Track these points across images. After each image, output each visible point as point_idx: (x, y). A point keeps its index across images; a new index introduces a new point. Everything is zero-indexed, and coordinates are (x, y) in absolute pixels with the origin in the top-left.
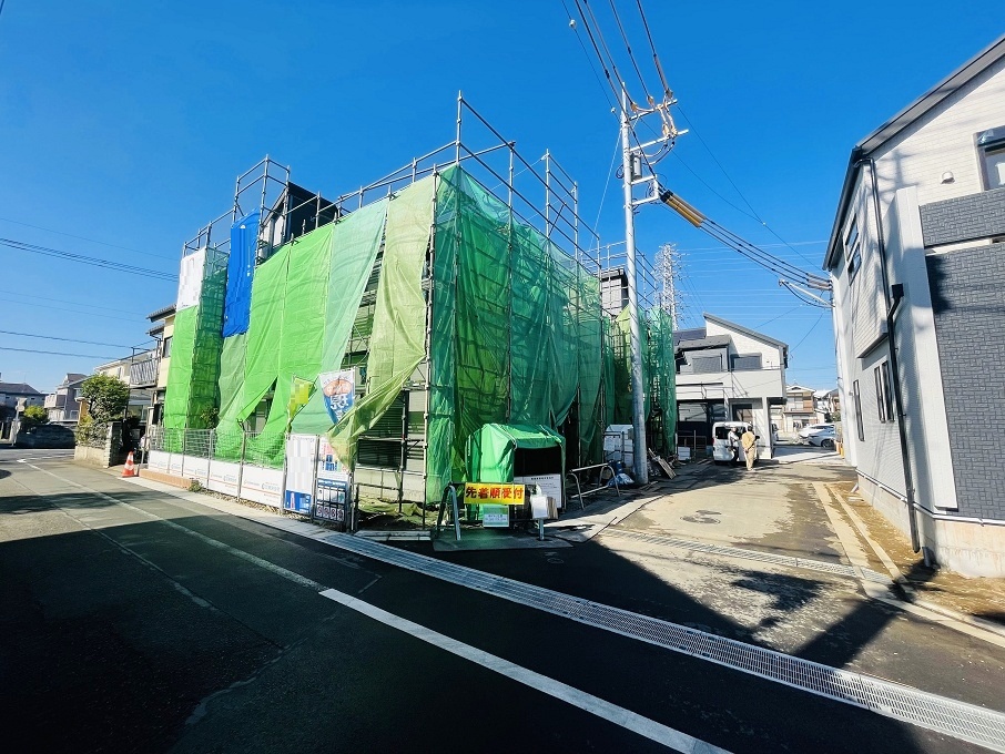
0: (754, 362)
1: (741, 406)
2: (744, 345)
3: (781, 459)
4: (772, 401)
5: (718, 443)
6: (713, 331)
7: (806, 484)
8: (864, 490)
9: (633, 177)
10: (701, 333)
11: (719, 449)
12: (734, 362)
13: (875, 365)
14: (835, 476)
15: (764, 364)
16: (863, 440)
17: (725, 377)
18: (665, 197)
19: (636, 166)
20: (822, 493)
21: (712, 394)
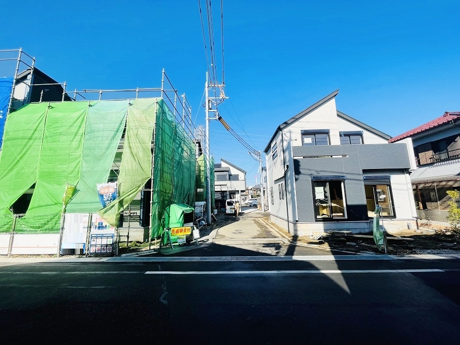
0: (236, 178)
1: (233, 193)
2: (234, 171)
3: (245, 212)
4: (242, 191)
5: (228, 207)
6: (224, 165)
7: (256, 219)
8: (273, 219)
9: (210, 109)
10: (219, 166)
11: (229, 210)
12: (231, 177)
13: (279, 183)
14: (262, 216)
15: (240, 179)
16: (273, 204)
17: (228, 183)
18: (220, 118)
19: (210, 104)
20: (261, 221)
21: (224, 189)
